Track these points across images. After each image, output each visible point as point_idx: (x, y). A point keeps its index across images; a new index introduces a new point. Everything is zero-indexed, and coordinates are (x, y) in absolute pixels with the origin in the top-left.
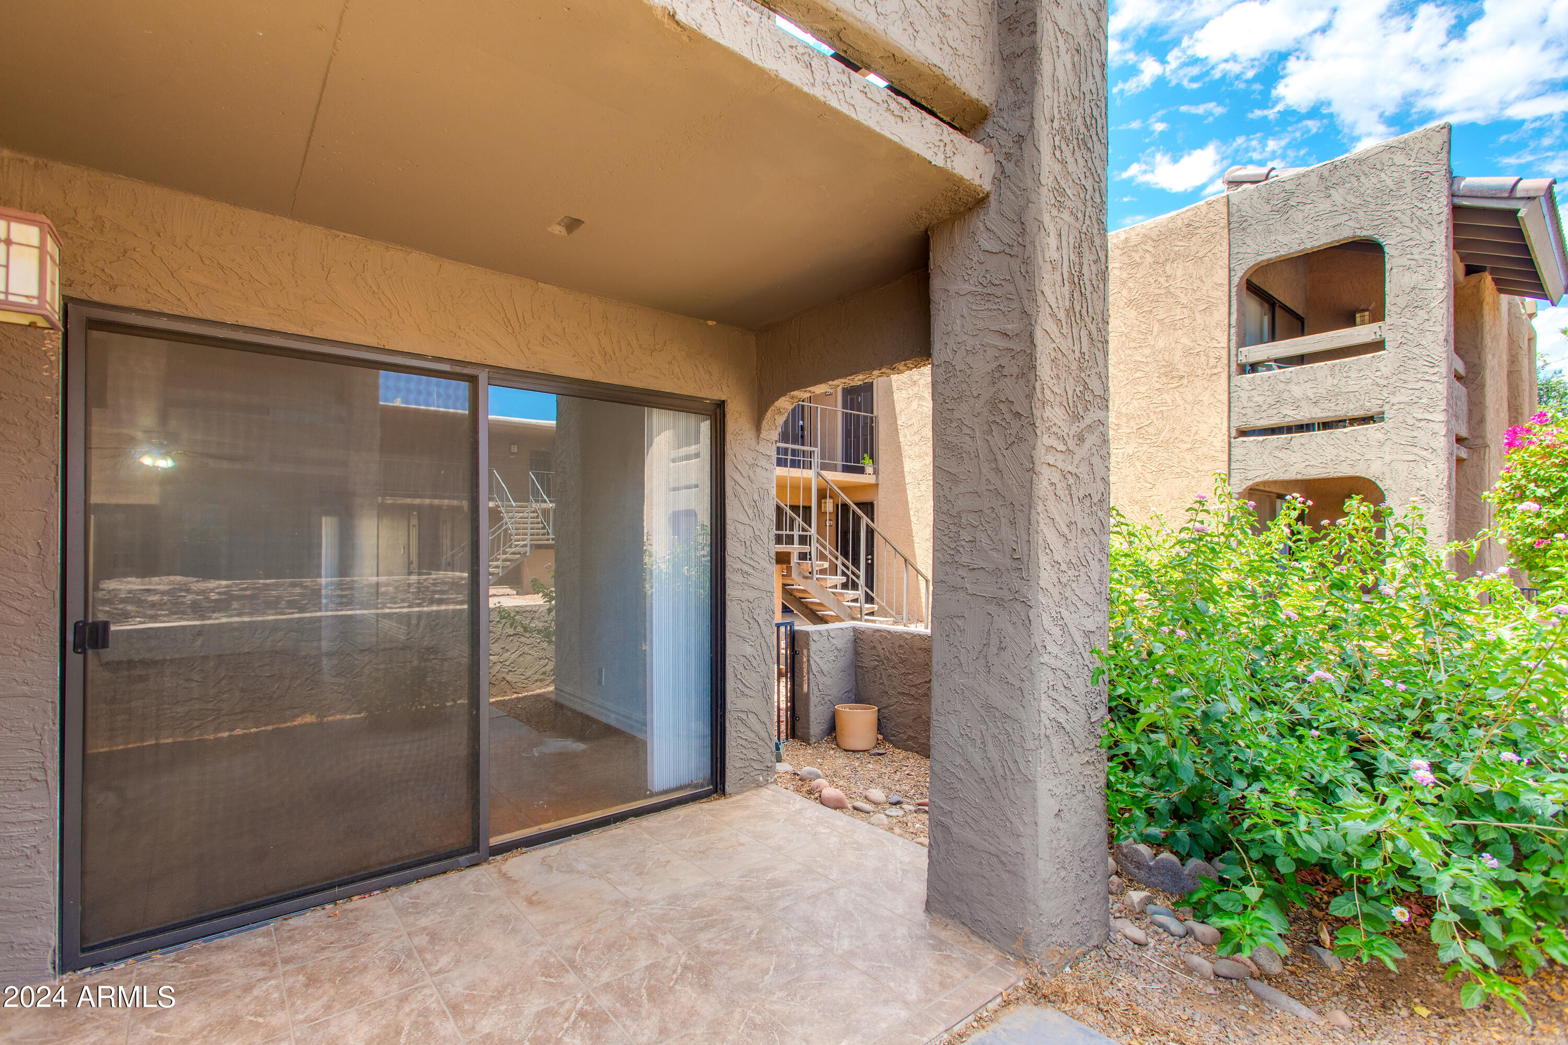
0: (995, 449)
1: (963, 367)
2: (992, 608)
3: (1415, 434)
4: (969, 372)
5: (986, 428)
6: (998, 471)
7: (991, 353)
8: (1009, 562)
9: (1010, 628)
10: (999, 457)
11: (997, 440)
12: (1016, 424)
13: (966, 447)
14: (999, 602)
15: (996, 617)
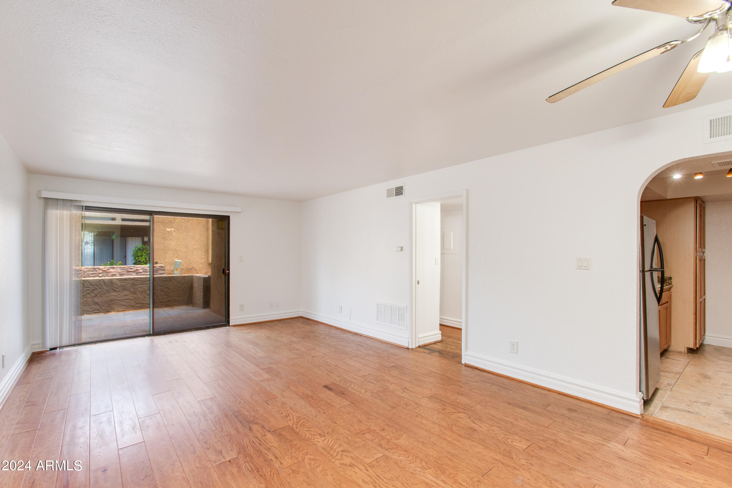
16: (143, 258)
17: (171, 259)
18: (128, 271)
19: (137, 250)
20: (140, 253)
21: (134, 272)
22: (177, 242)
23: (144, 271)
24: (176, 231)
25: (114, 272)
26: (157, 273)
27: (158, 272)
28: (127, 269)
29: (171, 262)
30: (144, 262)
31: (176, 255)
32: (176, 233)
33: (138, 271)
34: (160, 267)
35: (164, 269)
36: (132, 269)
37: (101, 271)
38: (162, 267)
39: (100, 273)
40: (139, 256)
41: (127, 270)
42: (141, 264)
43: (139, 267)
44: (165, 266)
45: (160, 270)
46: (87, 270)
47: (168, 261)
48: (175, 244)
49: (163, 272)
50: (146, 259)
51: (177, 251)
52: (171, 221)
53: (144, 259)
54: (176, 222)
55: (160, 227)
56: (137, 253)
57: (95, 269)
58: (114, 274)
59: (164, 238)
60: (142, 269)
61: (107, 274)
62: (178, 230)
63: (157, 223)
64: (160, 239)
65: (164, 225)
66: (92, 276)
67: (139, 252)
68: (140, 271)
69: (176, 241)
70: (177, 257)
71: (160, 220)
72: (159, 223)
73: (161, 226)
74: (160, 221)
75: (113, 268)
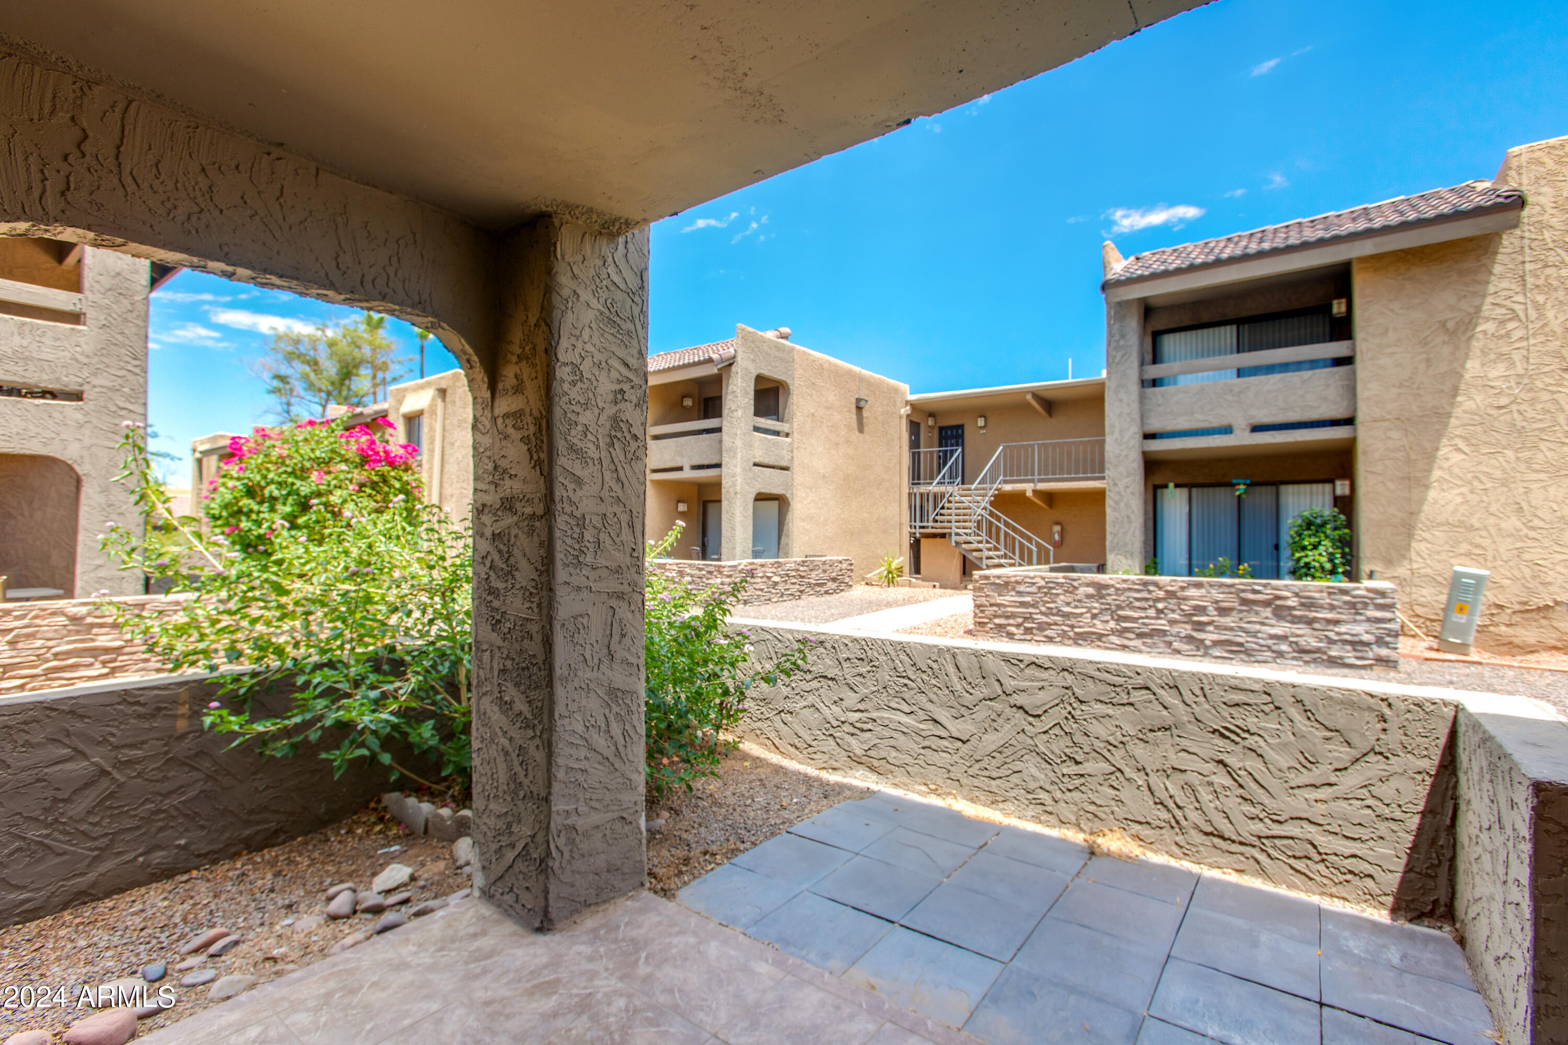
0: (616, 460)
1: (589, 376)
2: (613, 602)
3: (117, 421)
4: (595, 383)
5: (608, 440)
6: (618, 479)
7: (614, 375)
8: (628, 560)
9: (629, 615)
10: (620, 469)
11: (618, 453)
12: (634, 445)
13: (590, 453)
14: (620, 596)
15: (617, 610)
16: (1320, 555)
17: (1439, 561)
18: (1244, 602)
19: (1300, 526)
20: (1310, 536)
21: (1267, 604)
22: (1472, 492)
23: (1302, 604)
24: (1466, 449)
25: (1201, 598)
26: (1358, 617)
27: (1361, 614)
28: (1243, 591)
29: (1440, 575)
30: (1322, 568)
31: (1464, 547)
32: (1464, 457)
33: (1279, 602)
34: (1371, 595)
35: (1388, 601)
36: (1258, 592)
37: (1161, 594)
38: (1382, 594)
39: (1158, 600)
40: (1304, 548)
41: (1242, 595)
42: (1313, 577)
43: (1286, 586)
44: (1394, 591)
45: (1371, 607)
46: (1125, 586)
47: (1423, 571)
48: (1459, 500)
49: (1388, 615)
50: (1331, 560)
51: (1471, 528)
52: (1441, 411)
53: (1323, 559)
54: (1465, 412)
55: (1389, 438)
56: (1300, 535)
57: (1145, 584)
58: (1198, 606)
59: (1409, 479)
60: (1297, 595)
61: (1179, 605)
62: (1474, 442)
63: (1378, 424)
64: (1391, 485)
65: (1406, 430)
66: (1137, 604)
67: (1306, 533)
68: (1290, 603)
69: (1464, 490)
70: (1468, 554)
71: (1389, 413)
72: (1385, 424)
73: (1394, 434)
74: (1388, 417)
75: (1199, 585)
